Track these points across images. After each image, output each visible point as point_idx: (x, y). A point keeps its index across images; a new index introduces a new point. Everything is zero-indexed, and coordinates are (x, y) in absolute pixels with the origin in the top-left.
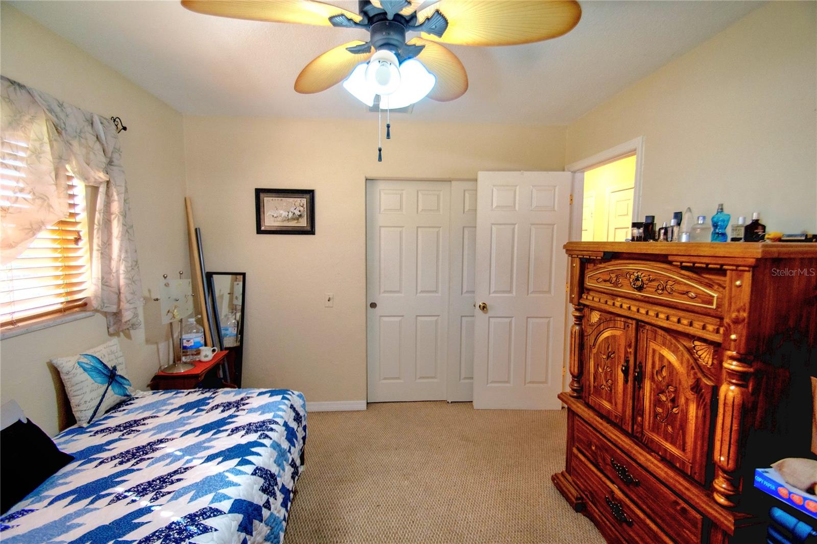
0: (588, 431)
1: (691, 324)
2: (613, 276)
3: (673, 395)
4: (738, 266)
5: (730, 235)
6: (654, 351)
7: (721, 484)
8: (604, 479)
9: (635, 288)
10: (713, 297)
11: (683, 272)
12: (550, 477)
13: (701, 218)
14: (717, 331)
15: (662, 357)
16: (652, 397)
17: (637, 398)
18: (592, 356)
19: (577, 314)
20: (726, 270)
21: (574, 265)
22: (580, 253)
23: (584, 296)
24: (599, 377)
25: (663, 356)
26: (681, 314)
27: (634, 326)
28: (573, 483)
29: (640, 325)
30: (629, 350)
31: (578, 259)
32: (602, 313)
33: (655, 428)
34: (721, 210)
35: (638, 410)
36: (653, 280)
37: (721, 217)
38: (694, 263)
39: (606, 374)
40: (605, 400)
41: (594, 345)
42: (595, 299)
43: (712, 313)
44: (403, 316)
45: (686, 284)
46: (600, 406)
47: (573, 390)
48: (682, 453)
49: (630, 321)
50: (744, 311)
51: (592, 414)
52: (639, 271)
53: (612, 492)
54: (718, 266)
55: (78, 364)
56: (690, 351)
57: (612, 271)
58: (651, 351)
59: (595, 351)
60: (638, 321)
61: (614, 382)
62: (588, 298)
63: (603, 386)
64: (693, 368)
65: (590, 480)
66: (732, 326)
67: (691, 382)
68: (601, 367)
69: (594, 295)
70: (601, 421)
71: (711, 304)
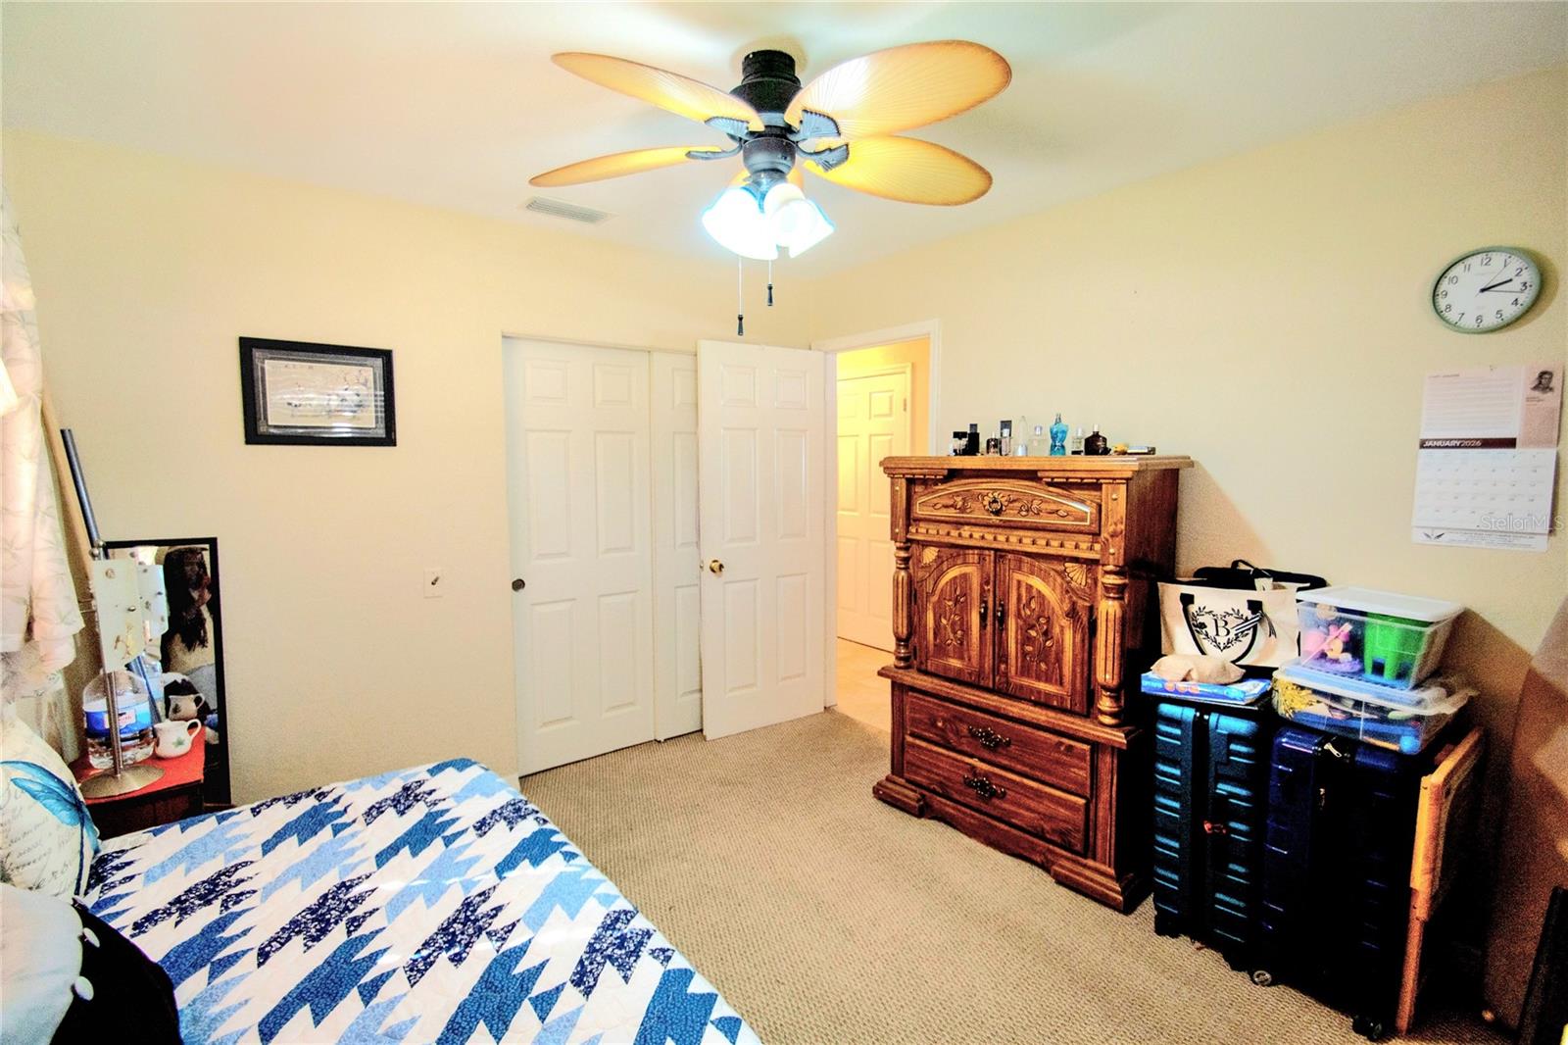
0: (931, 705)
1: (1062, 545)
2: (959, 499)
3: (1045, 627)
4: (1114, 479)
5: (1069, 447)
6: (1019, 582)
7: (1106, 703)
8: (959, 757)
9: (992, 512)
10: (1086, 513)
11: (1051, 489)
12: (871, 790)
13: (1038, 429)
14: (1091, 548)
15: (1029, 588)
16: (1019, 637)
17: (1000, 644)
18: (930, 606)
19: (903, 554)
20: (1101, 484)
21: (897, 488)
22: (909, 471)
23: (913, 530)
24: (943, 632)
25: (1031, 586)
26: (1049, 535)
27: (992, 558)
28: (907, 785)
29: (1000, 554)
30: (986, 588)
31: (904, 481)
32: (943, 549)
33: (1025, 671)
34: (1059, 421)
35: (1001, 656)
36: (1014, 501)
37: (1059, 427)
38: (1067, 478)
39: (953, 624)
40: (953, 658)
41: (933, 591)
42: (930, 531)
43: (1086, 529)
44: (574, 599)
45: (1055, 502)
46: (947, 668)
47: (899, 659)
48: (1061, 688)
49: (987, 552)
50: (1122, 523)
51: (936, 681)
52: (995, 490)
53: (973, 768)
54: (1095, 481)
55: (15, 784)
56: (1062, 574)
57: (957, 494)
58: (1015, 583)
59: (935, 599)
60: (996, 550)
61: (966, 632)
62: (920, 530)
63: (949, 642)
64: (1067, 592)
65: (938, 767)
66: (1110, 540)
67: (1066, 607)
68: (945, 618)
69: (927, 526)
70: (951, 685)
71: (1085, 520)
